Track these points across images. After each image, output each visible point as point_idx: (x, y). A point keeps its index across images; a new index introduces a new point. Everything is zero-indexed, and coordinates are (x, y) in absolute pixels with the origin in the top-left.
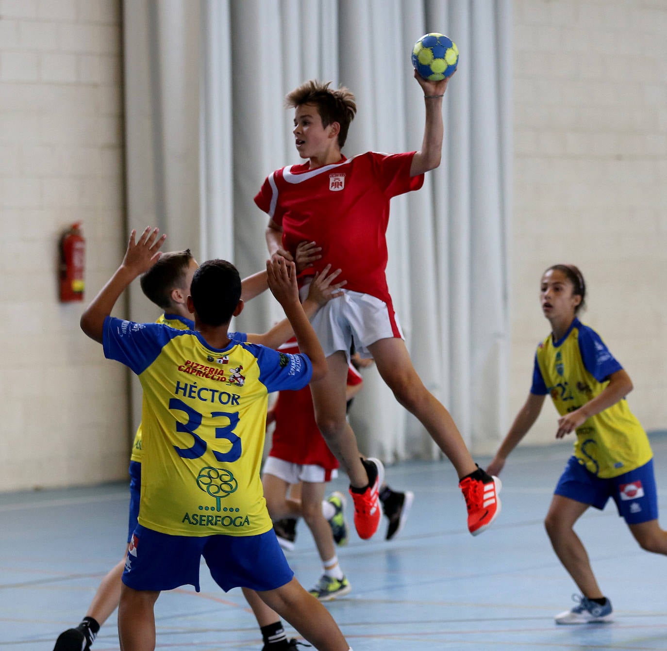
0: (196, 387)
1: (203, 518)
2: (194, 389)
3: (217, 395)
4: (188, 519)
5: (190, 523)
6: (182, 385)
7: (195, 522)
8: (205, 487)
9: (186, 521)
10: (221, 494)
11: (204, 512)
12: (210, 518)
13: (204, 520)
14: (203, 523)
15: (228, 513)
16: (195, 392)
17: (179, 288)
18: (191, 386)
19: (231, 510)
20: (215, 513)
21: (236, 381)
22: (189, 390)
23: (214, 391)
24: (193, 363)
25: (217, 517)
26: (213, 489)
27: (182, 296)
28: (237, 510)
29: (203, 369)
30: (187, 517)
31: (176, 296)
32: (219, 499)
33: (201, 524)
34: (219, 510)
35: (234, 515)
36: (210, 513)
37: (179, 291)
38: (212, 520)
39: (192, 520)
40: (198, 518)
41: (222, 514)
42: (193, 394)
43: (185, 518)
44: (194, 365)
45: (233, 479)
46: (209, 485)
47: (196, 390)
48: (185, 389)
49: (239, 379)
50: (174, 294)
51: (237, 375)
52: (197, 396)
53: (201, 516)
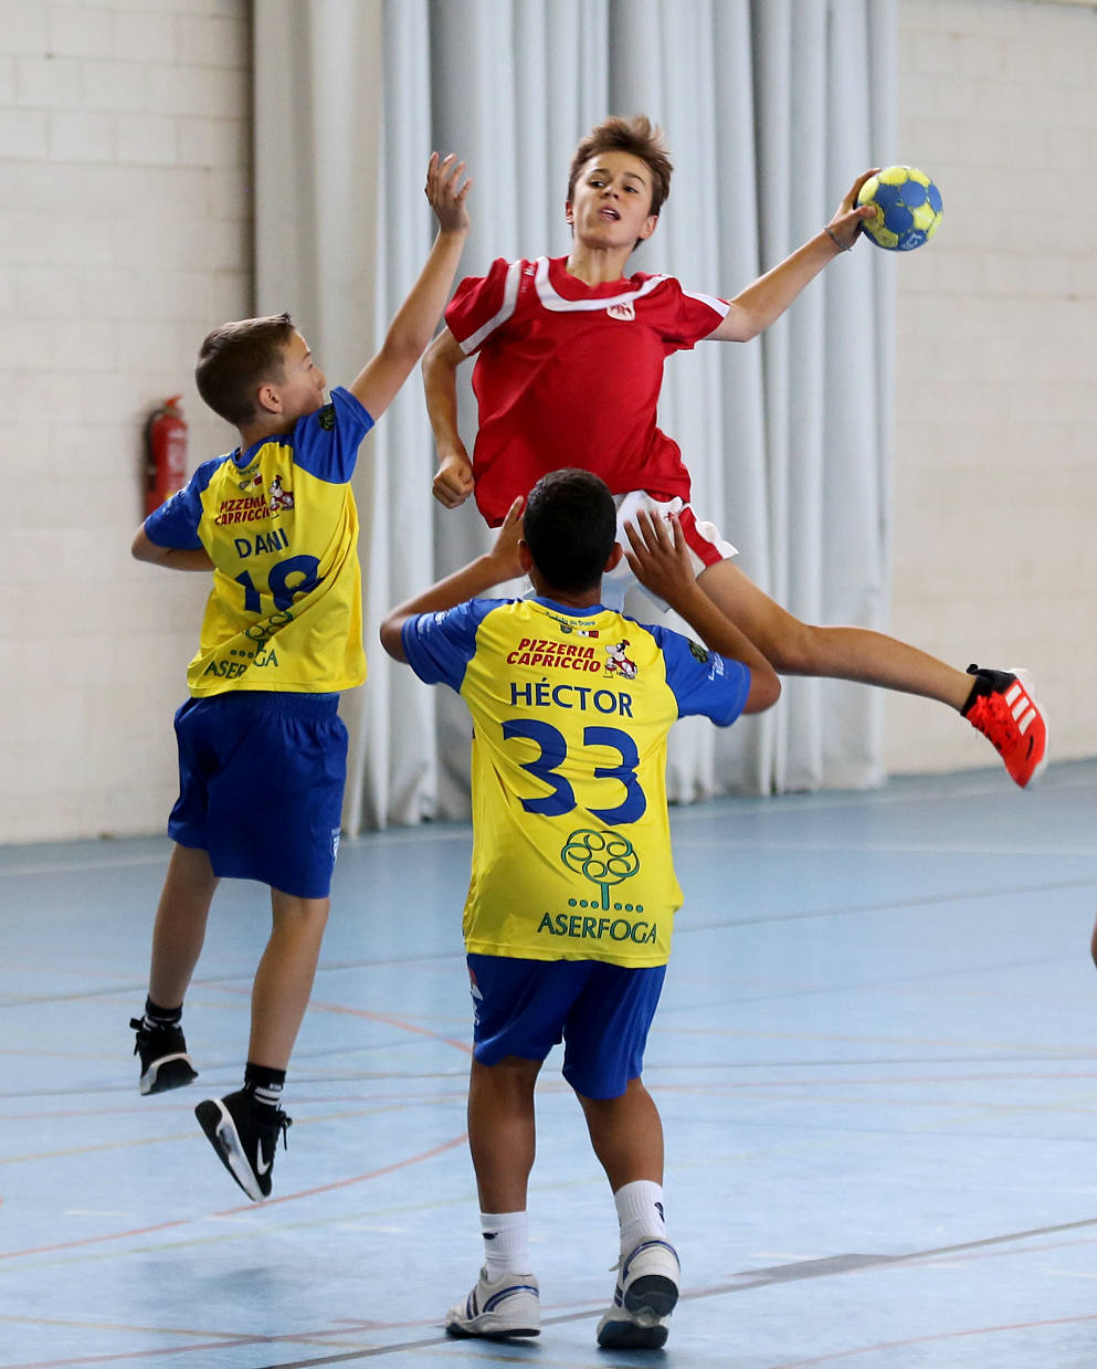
0: (548, 685)
1: (576, 922)
2: (543, 690)
3: (589, 697)
4: (549, 924)
5: (552, 932)
6: (521, 688)
7: (561, 930)
8: (578, 865)
9: (546, 928)
10: (610, 878)
11: (578, 911)
12: (590, 923)
13: (579, 926)
14: (576, 931)
15: (623, 914)
16: (547, 694)
17: (273, 382)
18: (538, 686)
19: (629, 908)
20: (598, 914)
21: (619, 669)
22: (535, 693)
23: (583, 691)
24: (535, 642)
25: (602, 921)
26: (594, 869)
27: (277, 397)
28: (640, 909)
29: (556, 649)
30: (546, 921)
31: (268, 400)
32: (605, 888)
33: (571, 934)
34: (606, 907)
35: (633, 918)
36: (588, 912)
37: (272, 387)
38: (593, 926)
39: (556, 926)
40: (568, 922)
41: (613, 915)
42: (544, 699)
43: (543, 924)
44: (538, 645)
45: (631, 850)
46: (588, 861)
47: (550, 690)
48: (528, 694)
49: (624, 664)
50: (264, 395)
51: (620, 657)
52: (552, 702)
53: (573, 918)
